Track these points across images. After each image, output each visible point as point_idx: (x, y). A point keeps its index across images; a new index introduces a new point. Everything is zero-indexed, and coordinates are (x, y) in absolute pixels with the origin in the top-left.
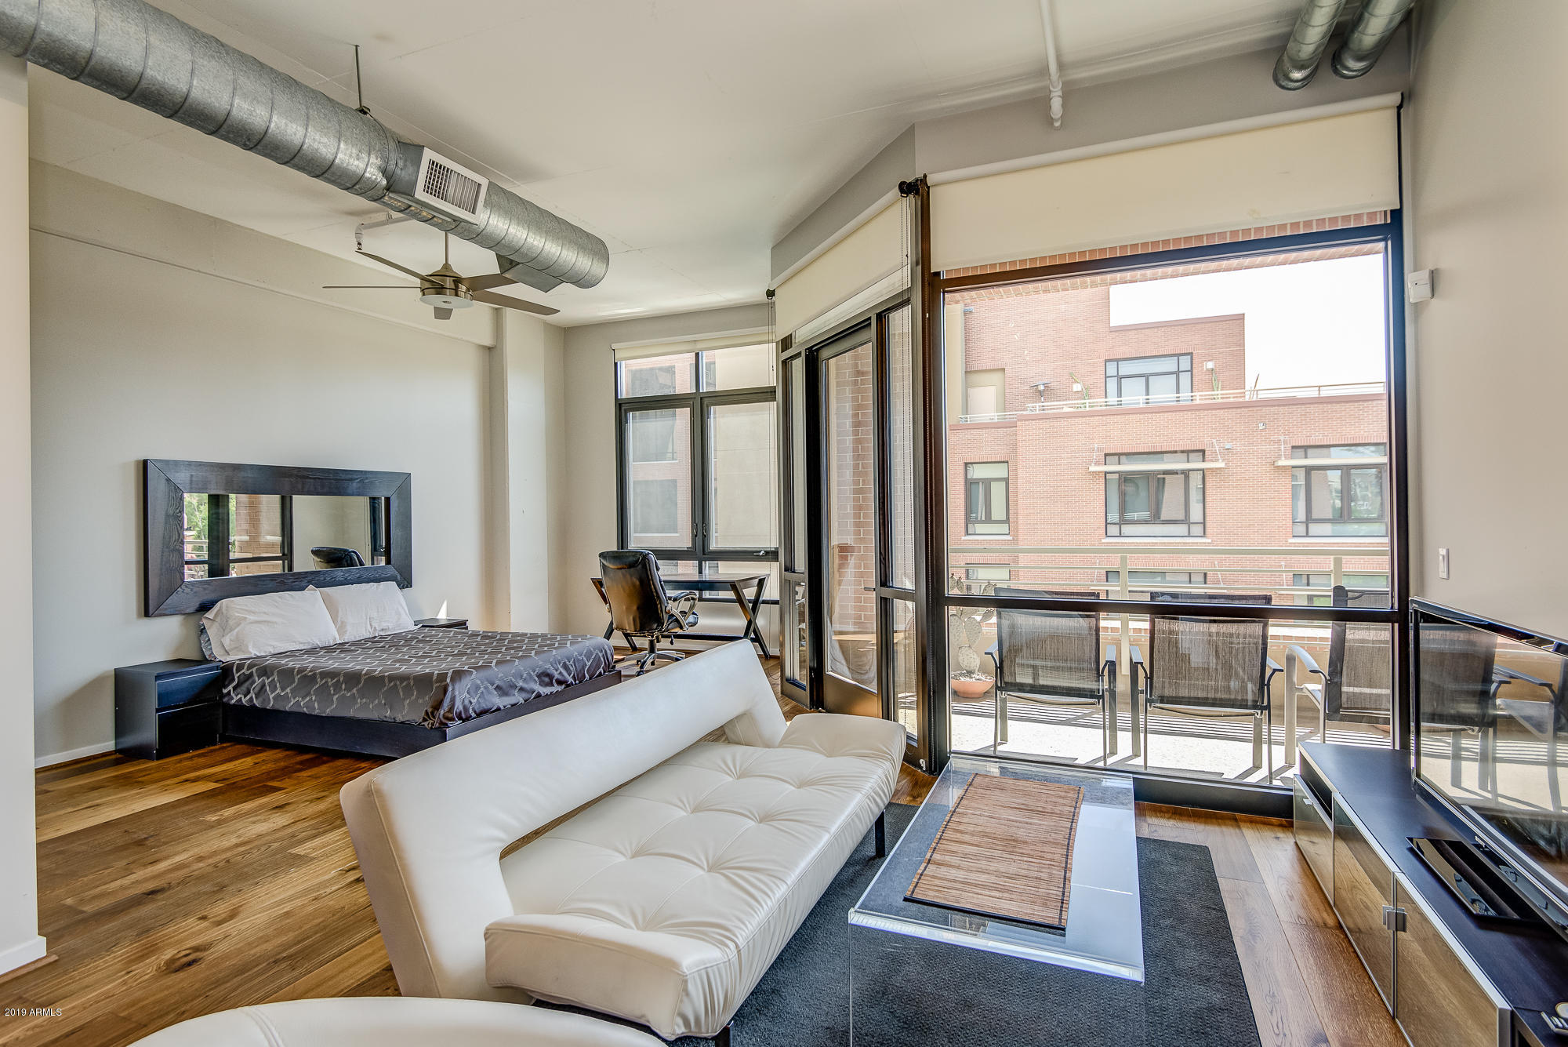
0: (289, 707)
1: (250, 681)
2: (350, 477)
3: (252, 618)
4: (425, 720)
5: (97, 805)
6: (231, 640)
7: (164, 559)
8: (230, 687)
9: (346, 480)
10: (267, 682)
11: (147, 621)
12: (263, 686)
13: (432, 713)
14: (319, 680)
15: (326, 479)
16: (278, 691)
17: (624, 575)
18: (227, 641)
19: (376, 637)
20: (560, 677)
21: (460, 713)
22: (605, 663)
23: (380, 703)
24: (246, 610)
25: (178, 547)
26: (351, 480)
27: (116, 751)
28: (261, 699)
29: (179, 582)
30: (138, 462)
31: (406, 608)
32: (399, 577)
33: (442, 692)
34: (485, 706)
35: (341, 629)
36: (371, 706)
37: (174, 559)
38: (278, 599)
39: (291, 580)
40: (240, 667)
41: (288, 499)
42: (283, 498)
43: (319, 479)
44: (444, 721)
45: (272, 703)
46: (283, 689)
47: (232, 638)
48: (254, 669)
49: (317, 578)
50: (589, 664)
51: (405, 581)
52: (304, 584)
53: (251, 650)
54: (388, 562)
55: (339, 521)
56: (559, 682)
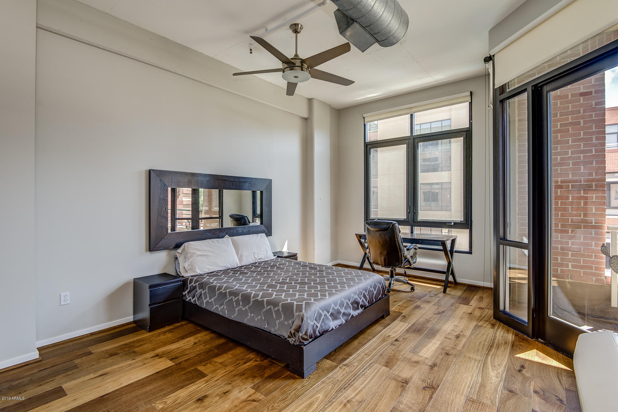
0: (213, 309)
1: (195, 290)
2: (244, 181)
3: (198, 253)
4: (289, 337)
5: (106, 374)
6: (188, 265)
7: (158, 221)
8: (186, 292)
9: (243, 182)
10: (203, 292)
11: (149, 253)
12: (201, 294)
13: (294, 334)
14: (228, 296)
15: (234, 181)
16: (208, 299)
17: (380, 235)
18: (186, 265)
19: (256, 263)
20: (363, 304)
21: (312, 335)
22: (383, 291)
23: (261, 318)
24: (196, 249)
25: (165, 215)
26: (246, 182)
27: (134, 322)
28: (200, 301)
29: (165, 233)
30: (146, 171)
31: (270, 247)
32: (266, 231)
33: (301, 321)
34: (325, 328)
35: (240, 259)
36: (256, 319)
37: (163, 221)
38: (211, 243)
39: (218, 232)
40: (191, 281)
41: (221, 191)
42: (220, 191)
43: (231, 181)
44: (302, 341)
45: (205, 305)
46: (210, 299)
47: (189, 264)
48: (197, 284)
49: (230, 231)
50: (375, 293)
51: (269, 233)
52: (224, 234)
53: (197, 271)
54: (262, 223)
55: (240, 203)
56: (362, 306)
